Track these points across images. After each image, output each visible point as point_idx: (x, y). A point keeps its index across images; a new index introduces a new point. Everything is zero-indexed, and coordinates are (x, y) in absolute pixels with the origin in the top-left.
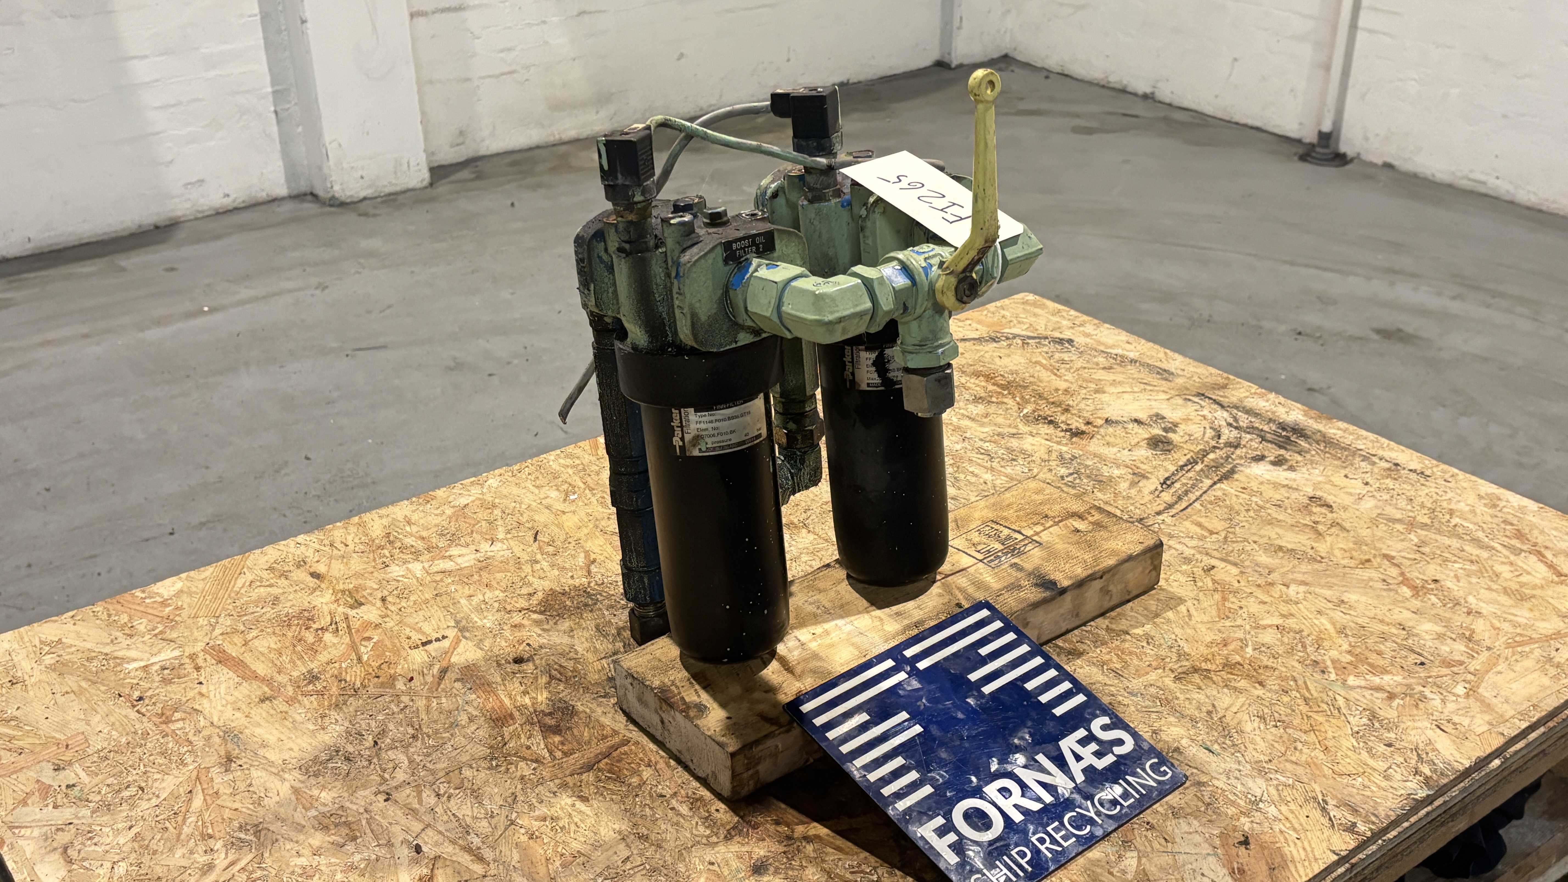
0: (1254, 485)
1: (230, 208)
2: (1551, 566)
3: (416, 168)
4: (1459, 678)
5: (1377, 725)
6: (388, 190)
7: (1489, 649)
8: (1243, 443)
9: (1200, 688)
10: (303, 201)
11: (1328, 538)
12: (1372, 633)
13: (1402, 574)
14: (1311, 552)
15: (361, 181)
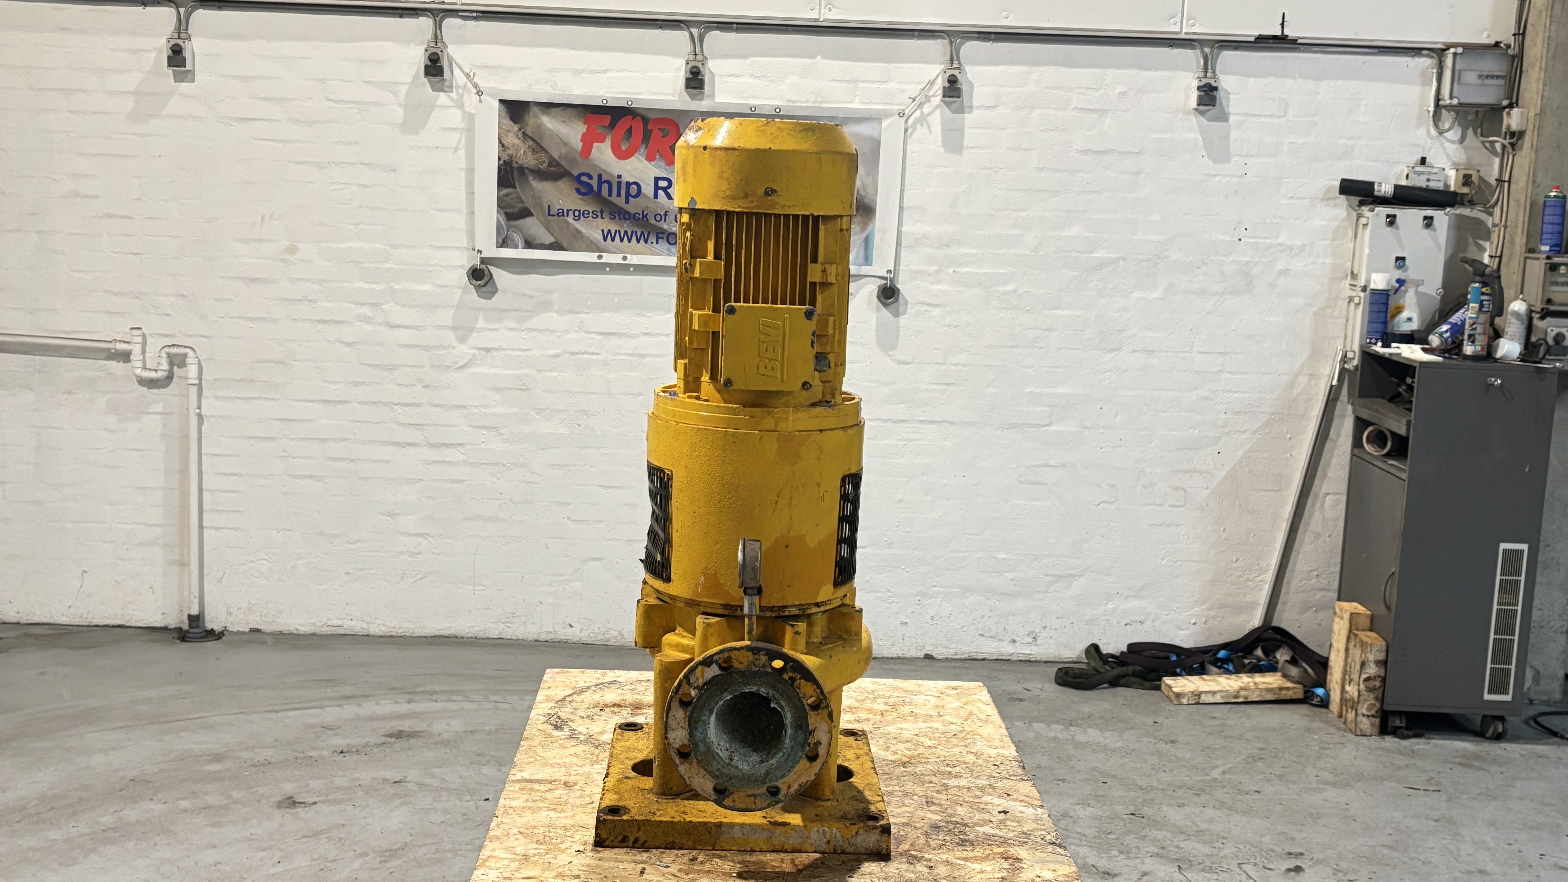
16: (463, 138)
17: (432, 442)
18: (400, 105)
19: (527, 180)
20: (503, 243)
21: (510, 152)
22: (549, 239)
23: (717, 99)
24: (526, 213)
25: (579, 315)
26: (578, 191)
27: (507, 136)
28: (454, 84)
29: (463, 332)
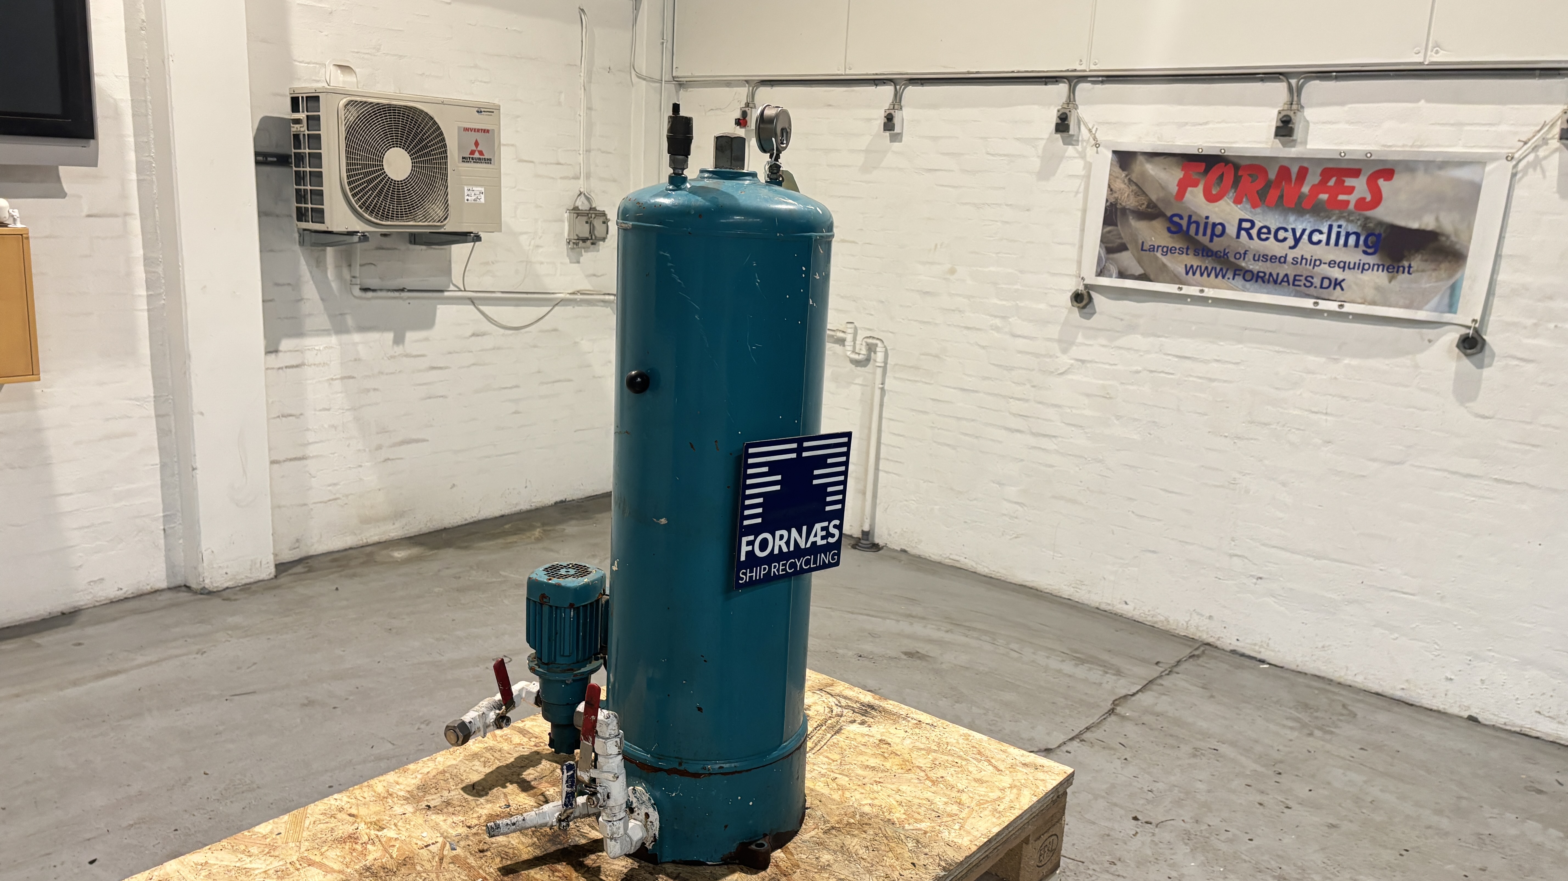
0: (852, 736)
1: (122, 598)
2: (995, 767)
3: (267, 565)
4: (956, 822)
5: (920, 846)
6: (244, 582)
7: (968, 807)
8: (844, 714)
9: (836, 836)
10: (179, 591)
11: (890, 760)
12: (914, 804)
13: (926, 775)
14: (882, 767)
15: (226, 576)
16: (1083, 184)
17: (1034, 431)
18: (1038, 156)
19: (1127, 220)
20: (1100, 273)
21: (1116, 195)
22: (1139, 271)
23: (1309, 147)
24: (1123, 248)
25: (1161, 339)
26: (1169, 230)
27: (1115, 181)
28: (1080, 139)
29: (1066, 344)
